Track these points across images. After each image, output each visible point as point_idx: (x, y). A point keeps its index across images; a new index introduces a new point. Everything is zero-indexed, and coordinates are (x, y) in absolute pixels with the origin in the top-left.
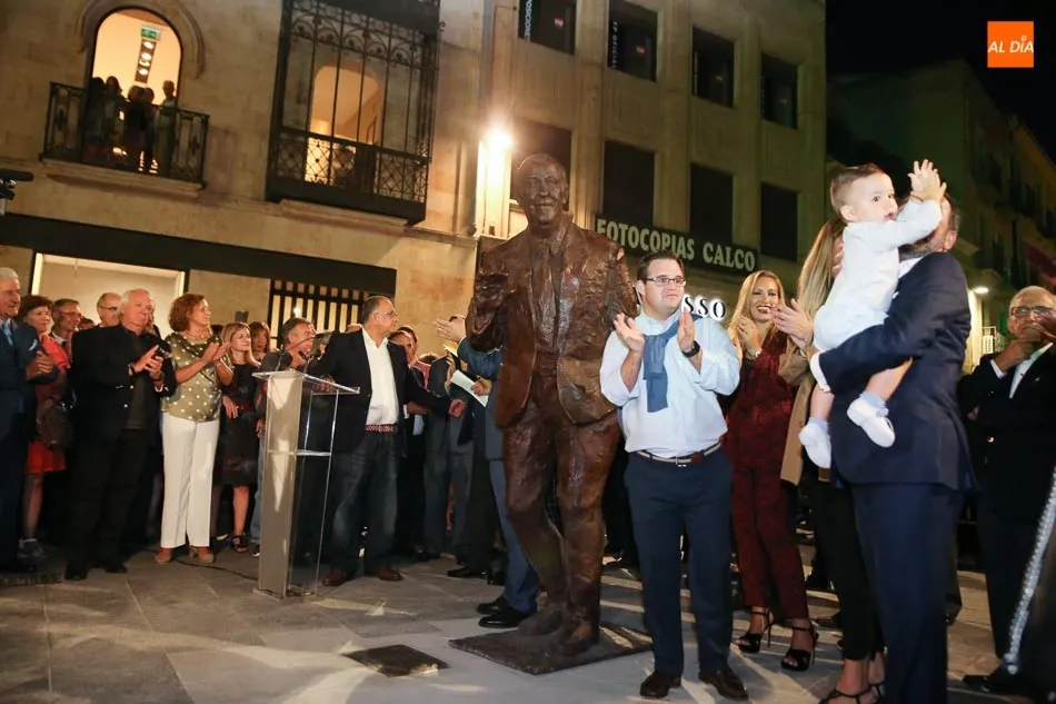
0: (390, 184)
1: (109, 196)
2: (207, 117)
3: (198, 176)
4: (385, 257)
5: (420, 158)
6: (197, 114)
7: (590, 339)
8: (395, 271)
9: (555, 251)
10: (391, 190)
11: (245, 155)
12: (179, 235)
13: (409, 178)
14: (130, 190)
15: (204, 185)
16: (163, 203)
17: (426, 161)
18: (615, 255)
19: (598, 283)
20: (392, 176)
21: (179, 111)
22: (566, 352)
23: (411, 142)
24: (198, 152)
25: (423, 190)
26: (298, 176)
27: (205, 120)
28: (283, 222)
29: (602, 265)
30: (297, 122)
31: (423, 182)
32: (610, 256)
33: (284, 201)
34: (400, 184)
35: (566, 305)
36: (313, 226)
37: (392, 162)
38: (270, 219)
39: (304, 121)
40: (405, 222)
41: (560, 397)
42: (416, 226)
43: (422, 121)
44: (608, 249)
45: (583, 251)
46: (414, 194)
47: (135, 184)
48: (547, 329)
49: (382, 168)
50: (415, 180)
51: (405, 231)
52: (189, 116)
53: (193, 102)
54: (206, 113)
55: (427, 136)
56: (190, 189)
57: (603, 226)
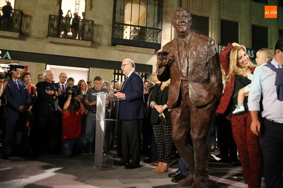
0: (150, 38)
1: (66, 47)
2: (93, 21)
3: (91, 40)
4: (149, 61)
5: (159, 29)
6: (90, 21)
7: (201, 75)
8: (152, 66)
9: (187, 42)
10: (150, 40)
11: (105, 32)
12: (86, 57)
13: (155, 36)
14: (72, 45)
15: (93, 42)
16: (81, 48)
17: (161, 30)
18: (211, 43)
19: (204, 53)
20: (150, 35)
21: (85, 20)
22: (192, 80)
23: (156, 24)
24: (91, 32)
25: (160, 39)
26: (121, 37)
27: (93, 22)
28: (117, 52)
29: (206, 47)
30: (120, 21)
31: (160, 37)
32: (209, 43)
33: (117, 45)
34: (153, 38)
35: (191, 62)
36: (126, 53)
37: (150, 31)
38: (113, 51)
39: (122, 21)
40: (155, 50)
41: (190, 97)
42: (158, 51)
43: (159, 18)
44: (208, 41)
45: (198, 42)
46: (157, 41)
47: (73, 43)
48: (184, 71)
49: (147, 34)
50: (157, 36)
51: (155, 53)
52: (88, 21)
53: (89, 17)
54: (93, 20)
55: (161, 22)
56: (89, 43)
57: (221, 48)
